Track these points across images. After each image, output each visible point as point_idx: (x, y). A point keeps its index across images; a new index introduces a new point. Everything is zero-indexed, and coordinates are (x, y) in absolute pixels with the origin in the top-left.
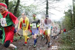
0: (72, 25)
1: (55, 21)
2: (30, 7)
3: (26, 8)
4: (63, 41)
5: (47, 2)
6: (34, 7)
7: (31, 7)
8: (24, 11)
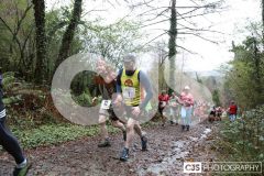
1: (200, 77)
2: (115, 27)
3: (102, 32)
6: (129, 28)
8: (95, 42)
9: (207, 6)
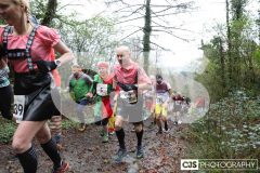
0: (224, 86)
2: (90, 22)
3: (78, 27)
4: (195, 134)
5: (148, 11)
6: (105, 24)
7: (95, 25)
8: (71, 36)
9: (178, 6)
